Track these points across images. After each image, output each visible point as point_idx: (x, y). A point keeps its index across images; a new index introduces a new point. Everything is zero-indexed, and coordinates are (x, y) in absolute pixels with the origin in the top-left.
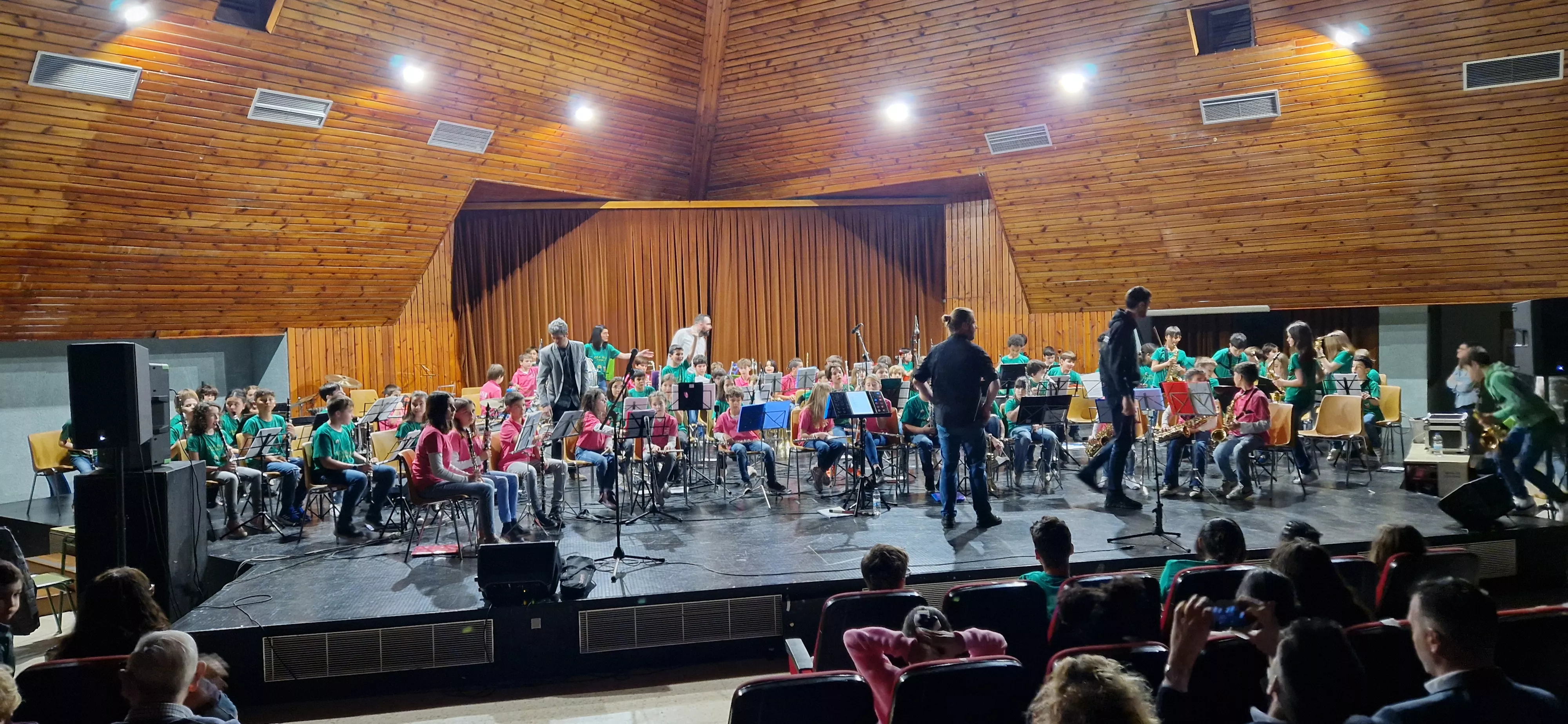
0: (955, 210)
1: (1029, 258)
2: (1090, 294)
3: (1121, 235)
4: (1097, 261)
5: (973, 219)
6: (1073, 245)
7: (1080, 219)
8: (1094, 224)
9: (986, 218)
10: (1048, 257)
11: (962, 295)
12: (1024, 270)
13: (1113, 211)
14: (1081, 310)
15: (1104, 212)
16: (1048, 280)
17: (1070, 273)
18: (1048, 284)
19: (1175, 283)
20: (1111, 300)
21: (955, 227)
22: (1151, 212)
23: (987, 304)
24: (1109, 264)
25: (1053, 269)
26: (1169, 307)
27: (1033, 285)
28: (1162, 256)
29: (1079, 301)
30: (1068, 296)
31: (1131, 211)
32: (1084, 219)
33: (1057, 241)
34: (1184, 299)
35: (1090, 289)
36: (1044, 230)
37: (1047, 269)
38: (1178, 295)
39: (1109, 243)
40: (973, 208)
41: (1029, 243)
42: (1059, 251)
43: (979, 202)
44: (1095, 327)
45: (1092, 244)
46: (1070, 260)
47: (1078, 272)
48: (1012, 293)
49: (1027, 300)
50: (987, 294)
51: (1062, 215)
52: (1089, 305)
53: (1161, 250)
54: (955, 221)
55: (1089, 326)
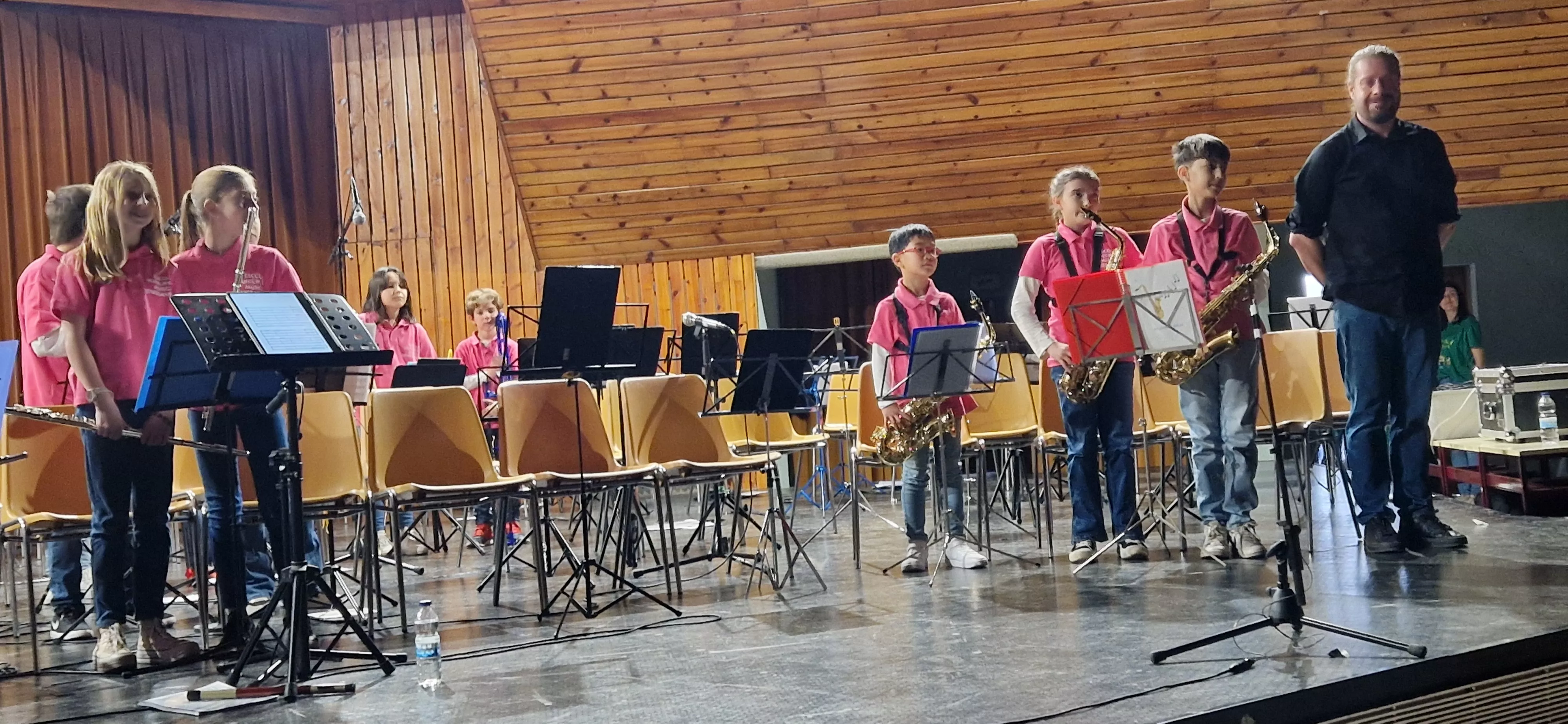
0: (352, 41)
1: (539, 137)
2: (669, 219)
3: (742, 80)
4: (689, 141)
5: (398, 62)
6: (640, 104)
7: (656, 42)
8: (684, 55)
9: (427, 59)
10: (582, 133)
11: (379, 233)
12: (528, 166)
13: (726, 23)
14: (649, 260)
15: (708, 25)
16: (581, 190)
17: (630, 172)
18: (582, 199)
19: (847, 191)
20: (714, 232)
21: (355, 80)
22: (804, 26)
23: (441, 253)
24: (713, 147)
25: (594, 161)
26: (828, 245)
27: (548, 203)
28: (822, 129)
29: (645, 236)
30: (622, 225)
31: (763, 24)
32: (665, 42)
33: (605, 96)
34: (859, 226)
35: (670, 207)
36: (575, 69)
37: (580, 163)
38: (846, 216)
39: (715, 97)
40: (396, 36)
41: (542, 99)
42: (606, 119)
43: (409, 22)
44: (681, 294)
45: (681, 101)
46: (630, 140)
47: (647, 170)
48: (496, 224)
49: (532, 238)
50: (439, 230)
51: (618, 32)
52: (667, 246)
53: (819, 114)
54: (354, 65)
55: (667, 293)
